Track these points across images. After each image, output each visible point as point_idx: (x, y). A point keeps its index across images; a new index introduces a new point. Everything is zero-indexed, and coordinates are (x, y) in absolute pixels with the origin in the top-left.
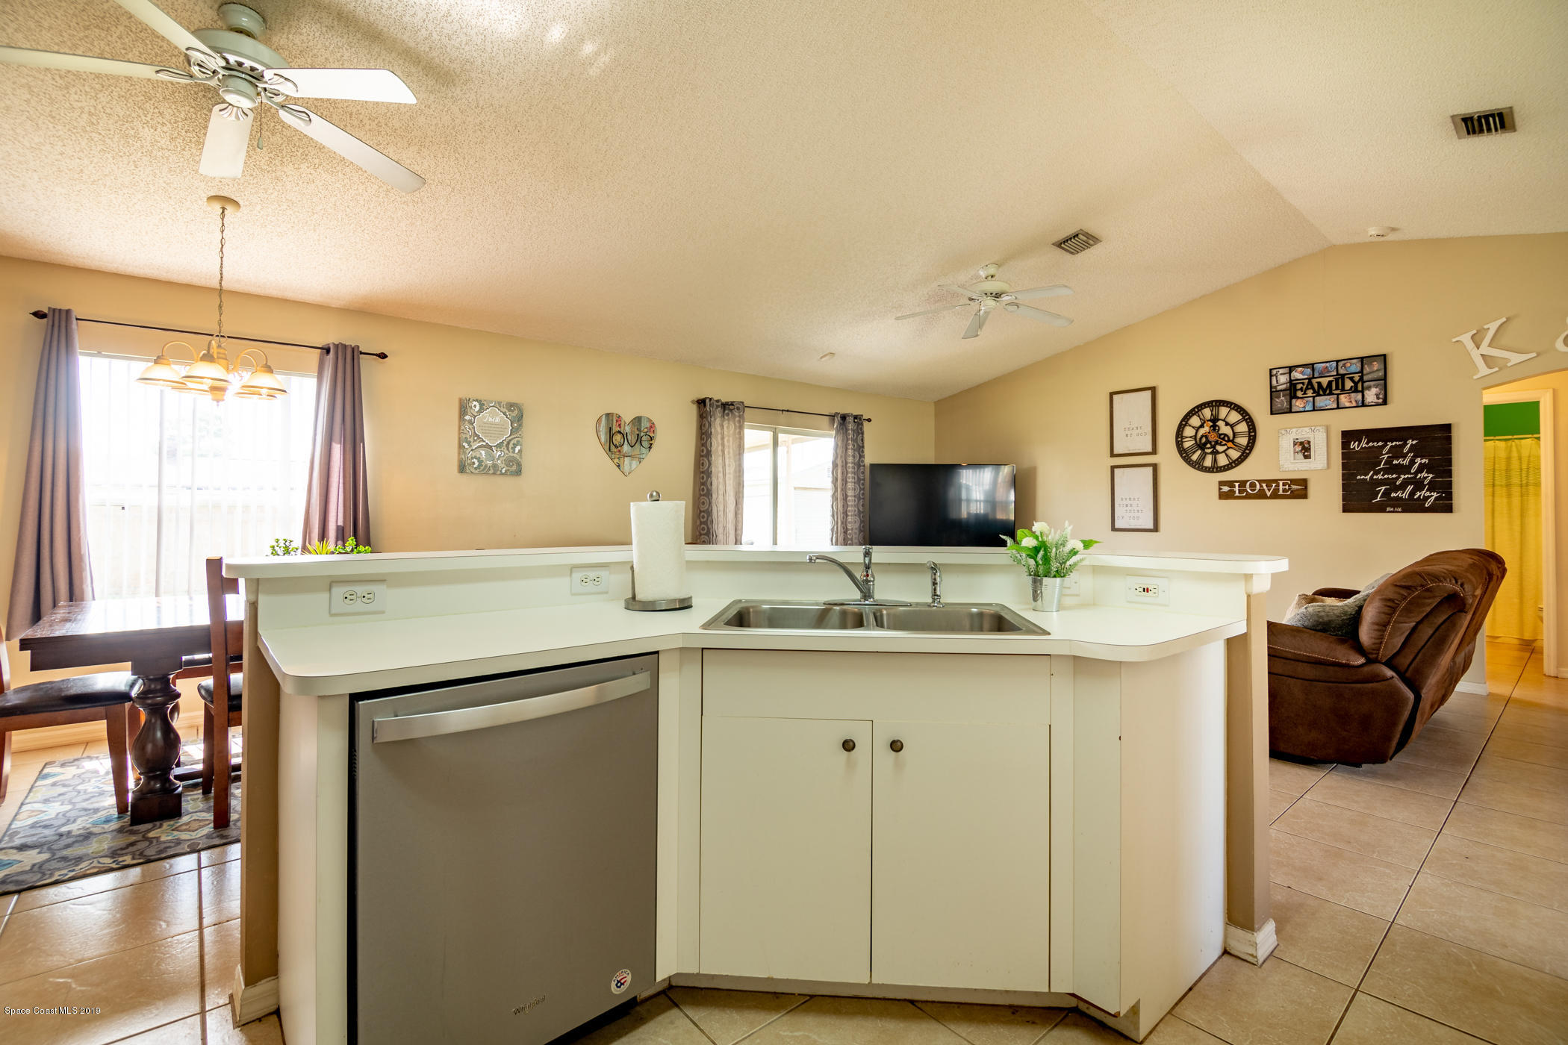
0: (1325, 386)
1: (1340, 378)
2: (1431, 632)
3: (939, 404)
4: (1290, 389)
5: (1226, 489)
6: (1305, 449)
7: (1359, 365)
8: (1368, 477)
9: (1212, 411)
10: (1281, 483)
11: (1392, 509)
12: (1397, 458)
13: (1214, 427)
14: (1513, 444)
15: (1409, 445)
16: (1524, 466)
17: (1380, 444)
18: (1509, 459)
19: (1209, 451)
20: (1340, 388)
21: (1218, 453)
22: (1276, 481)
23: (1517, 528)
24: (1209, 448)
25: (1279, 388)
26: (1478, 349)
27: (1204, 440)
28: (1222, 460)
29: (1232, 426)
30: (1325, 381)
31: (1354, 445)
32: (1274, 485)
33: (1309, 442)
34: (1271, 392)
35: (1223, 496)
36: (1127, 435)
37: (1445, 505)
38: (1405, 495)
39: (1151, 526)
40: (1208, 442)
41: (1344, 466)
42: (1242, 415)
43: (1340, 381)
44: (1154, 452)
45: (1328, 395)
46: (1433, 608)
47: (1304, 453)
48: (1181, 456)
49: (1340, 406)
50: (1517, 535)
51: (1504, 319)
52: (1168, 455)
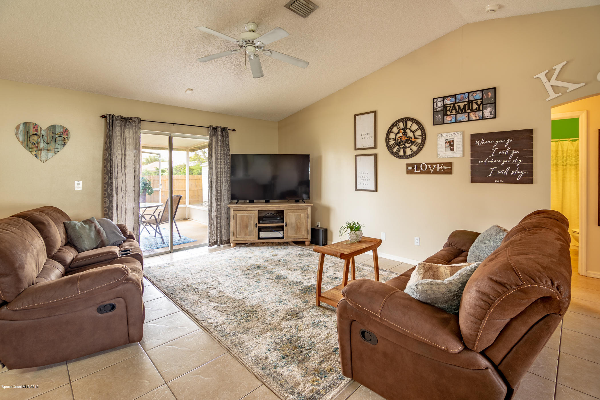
0: (462, 107)
1: (470, 102)
2: (524, 331)
3: (280, 122)
4: (443, 110)
5: (410, 168)
6: (451, 145)
7: (481, 94)
8: (485, 162)
9: (403, 124)
10: (438, 165)
11: (498, 181)
12: (501, 150)
13: (405, 133)
14: (559, 143)
15: (508, 143)
16: (565, 155)
17: (492, 142)
18: (557, 151)
19: (402, 146)
20: (470, 109)
21: (406, 147)
22: (436, 164)
23: (561, 187)
24: (402, 145)
25: (438, 110)
26: (549, 82)
27: (399, 140)
28: (409, 152)
29: (413, 132)
30: (462, 105)
31: (477, 143)
32: (435, 166)
33: (453, 141)
34: (434, 112)
35: (409, 172)
36: (362, 138)
37: (528, 180)
38: (506, 173)
39: (373, 188)
40: (401, 141)
41: (472, 155)
42: (418, 126)
43: (470, 104)
44: (375, 147)
45: (464, 113)
46: (528, 307)
47: (451, 147)
48: (388, 149)
49: (470, 120)
50: (561, 191)
51: (565, 62)
52: (382, 150)
